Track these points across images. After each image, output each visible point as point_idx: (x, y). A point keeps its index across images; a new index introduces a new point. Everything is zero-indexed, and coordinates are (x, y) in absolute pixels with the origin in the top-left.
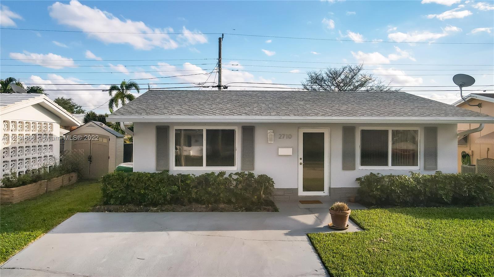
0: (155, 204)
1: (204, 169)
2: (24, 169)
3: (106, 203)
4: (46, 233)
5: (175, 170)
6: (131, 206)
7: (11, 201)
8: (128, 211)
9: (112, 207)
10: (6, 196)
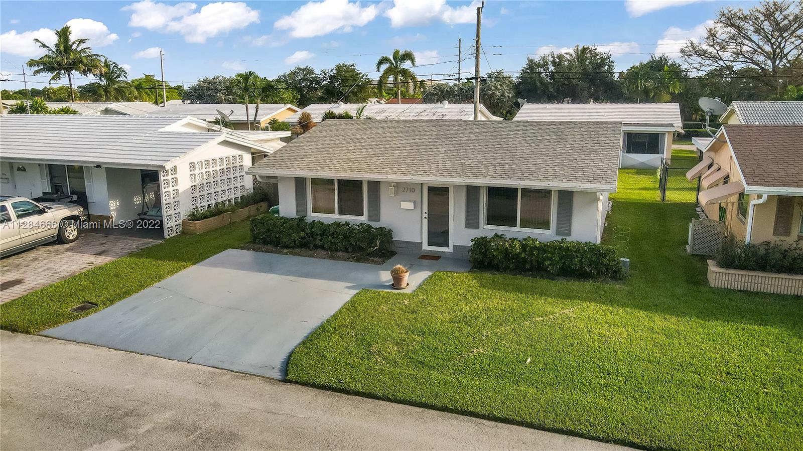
0: (287, 247)
1: (337, 217)
2: (213, 202)
3: (254, 242)
4: (195, 265)
5: (312, 216)
6: (269, 247)
7: (195, 232)
8: (266, 252)
9: (257, 246)
10: (192, 228)
